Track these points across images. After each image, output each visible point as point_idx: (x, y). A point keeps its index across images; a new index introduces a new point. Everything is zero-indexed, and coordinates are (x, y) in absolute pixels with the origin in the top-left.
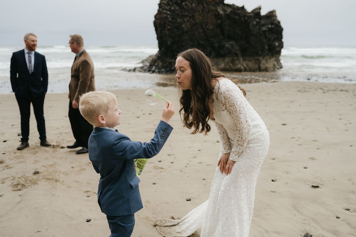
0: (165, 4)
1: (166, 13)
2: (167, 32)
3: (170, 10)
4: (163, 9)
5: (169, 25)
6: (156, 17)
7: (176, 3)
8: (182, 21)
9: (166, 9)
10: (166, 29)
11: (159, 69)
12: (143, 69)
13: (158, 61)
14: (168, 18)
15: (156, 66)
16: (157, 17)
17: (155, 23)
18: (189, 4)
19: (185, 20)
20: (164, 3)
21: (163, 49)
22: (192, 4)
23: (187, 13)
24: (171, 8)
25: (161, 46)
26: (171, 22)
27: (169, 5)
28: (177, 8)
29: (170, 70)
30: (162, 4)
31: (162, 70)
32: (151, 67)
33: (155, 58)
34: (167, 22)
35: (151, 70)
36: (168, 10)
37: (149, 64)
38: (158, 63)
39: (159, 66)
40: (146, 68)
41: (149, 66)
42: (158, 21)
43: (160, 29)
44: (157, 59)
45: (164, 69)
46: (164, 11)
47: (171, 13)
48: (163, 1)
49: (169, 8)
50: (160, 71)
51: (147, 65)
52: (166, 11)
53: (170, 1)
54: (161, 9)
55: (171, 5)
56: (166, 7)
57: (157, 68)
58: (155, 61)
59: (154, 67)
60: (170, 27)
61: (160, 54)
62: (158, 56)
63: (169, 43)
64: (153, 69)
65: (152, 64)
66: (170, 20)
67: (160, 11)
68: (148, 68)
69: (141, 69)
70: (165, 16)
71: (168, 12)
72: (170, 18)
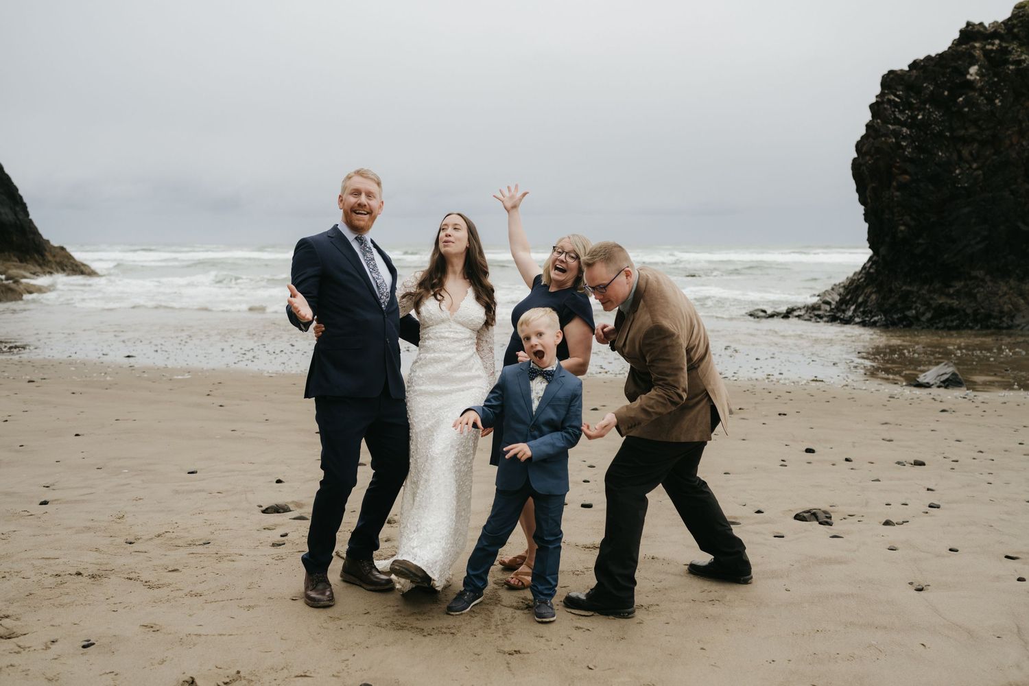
0: (896, 105)
1: (896, 134)
2: (898, 194)
3: (912, 124)
4: (886, 122)
5: (905, 172)
6: (859, 146)
7: (935, 99)
8: (955, 156)
9: (897, 121)
10: (895, 184)
11: (864, 313)
12: (813, 313)
13: (868, 290)
14: (904, 148)
15: (858, 307)
16: (864, 149)
17: (857, 167)
18: (982, 100)
19: (965, 153)
20: (889, 101)
21: (883, 250)
22: (990, 100)
23: (972, 130)
24: (914, 118)
25: (873, 241)
26: (911, 160)
27: (910, 106)
28: (937, 115)
29: (900, 320)
30: (886, 106)
31: (876, 318)
32: (844, 307)
33: (859, 280)
34: (898, 160)
35: (842, 317)
36: (903, 124)
37: (837, 298)
38: (865, 294)
39: (869, 304)
40: (828, 308)
41: (837, 302)
42: (868, 158)
43: (874, 185)
44: (864, 281)
45: (883, 316)
46: (890, 126)
47: (913, 133)
48: (888, 94)
49: (909, 117)
50: (867, 319)
51: (830, 300)
52: (894, 127)
53: (912, 94)
54: (879, 121)
55: (916, 106)
56: (897, 113)
57: (861, 309)
58: (857, 287)
59: (853, 308)
60: (907, 177)
61: (874, 266)
62: (868, 273)
63: (901, 231)
64: (847, 313)
65: (848, 297)
66: (909, 156)
67: (876, 126)
68: (832, 310)
69: (809, 311)
70: (892, 141)
71: (904, 130)
72: (908, 150)
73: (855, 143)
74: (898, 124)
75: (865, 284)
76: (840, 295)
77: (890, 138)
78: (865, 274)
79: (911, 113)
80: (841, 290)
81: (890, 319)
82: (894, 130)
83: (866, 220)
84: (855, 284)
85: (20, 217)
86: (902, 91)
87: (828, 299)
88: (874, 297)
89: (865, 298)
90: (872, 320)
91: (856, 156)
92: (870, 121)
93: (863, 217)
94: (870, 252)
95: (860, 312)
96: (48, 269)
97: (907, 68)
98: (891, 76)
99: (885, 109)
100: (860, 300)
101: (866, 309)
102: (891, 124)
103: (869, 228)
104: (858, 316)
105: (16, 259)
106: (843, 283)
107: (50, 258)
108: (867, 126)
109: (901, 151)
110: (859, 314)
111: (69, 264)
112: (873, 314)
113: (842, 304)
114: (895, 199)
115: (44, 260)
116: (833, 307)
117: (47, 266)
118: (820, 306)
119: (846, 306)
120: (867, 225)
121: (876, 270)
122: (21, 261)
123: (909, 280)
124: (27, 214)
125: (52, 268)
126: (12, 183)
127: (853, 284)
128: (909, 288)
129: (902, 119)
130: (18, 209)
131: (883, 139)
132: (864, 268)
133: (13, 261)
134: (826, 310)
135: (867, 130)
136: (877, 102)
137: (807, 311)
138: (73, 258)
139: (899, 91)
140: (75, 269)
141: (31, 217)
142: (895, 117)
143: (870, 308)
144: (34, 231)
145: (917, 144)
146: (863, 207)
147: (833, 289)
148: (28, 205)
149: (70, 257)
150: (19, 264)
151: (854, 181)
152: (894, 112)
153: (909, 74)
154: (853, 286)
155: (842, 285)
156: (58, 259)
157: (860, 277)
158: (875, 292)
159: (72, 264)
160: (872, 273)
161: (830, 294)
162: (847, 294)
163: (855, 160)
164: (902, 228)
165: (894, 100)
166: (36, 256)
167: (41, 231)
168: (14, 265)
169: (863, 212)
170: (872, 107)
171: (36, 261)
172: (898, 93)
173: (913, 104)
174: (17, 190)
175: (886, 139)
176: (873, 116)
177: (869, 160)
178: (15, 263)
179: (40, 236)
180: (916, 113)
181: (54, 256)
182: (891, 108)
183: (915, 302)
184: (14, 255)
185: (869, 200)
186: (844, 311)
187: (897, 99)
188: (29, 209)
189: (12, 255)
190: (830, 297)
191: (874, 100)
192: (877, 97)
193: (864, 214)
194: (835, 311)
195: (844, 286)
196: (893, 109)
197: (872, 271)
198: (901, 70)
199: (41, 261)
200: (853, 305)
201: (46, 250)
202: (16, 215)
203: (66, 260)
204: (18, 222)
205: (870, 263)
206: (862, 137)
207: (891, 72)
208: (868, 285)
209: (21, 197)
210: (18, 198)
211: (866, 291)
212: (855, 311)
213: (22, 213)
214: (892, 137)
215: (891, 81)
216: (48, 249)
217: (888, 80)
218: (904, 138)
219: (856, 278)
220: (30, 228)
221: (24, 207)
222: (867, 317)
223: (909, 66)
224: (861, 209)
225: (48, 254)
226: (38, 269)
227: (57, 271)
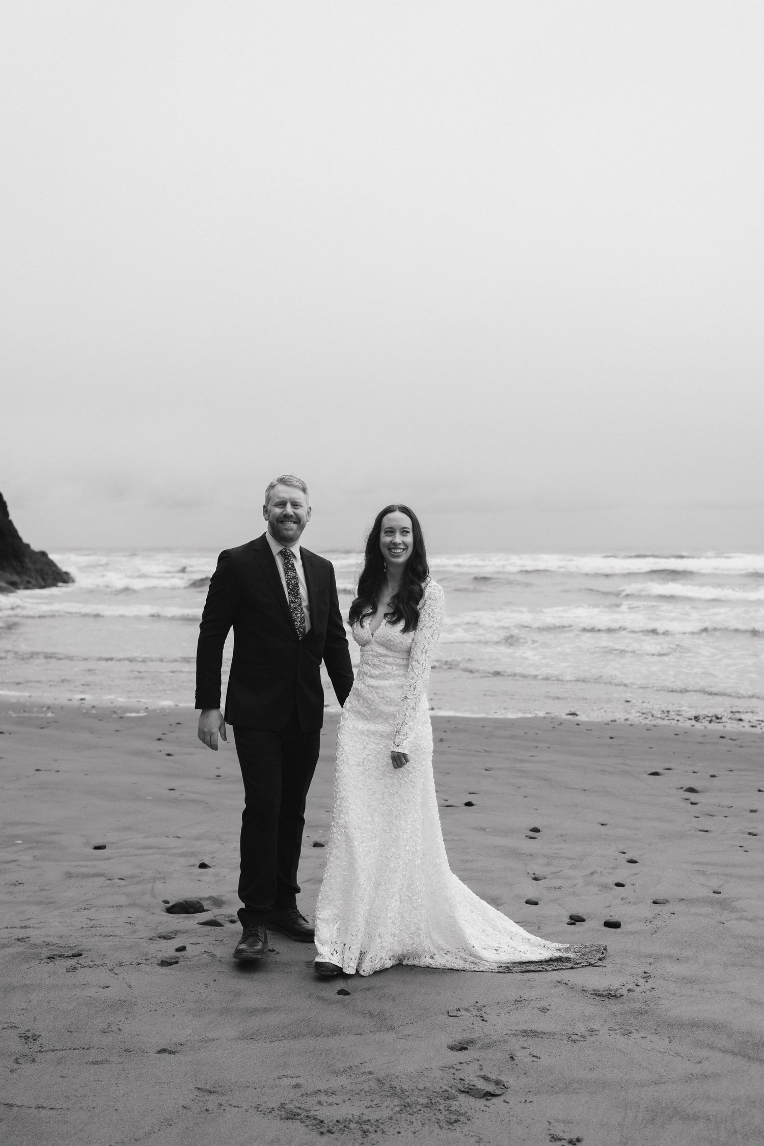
96: (27, 578)
107: (30, 565)
111: (49, 573)
115: (23, 567)
117: (25, 575)
124: (7, 514)
125: (31, 577)
138: (55, 565)
140: (57, 578)
141: (10, 518)
144: (14, 533)
149: (51, 564)
156: (38, 567)
159: (54, 572)
166: (14, 563)
167: (21, 533)
171: (15, 569)
179: (20, 539)
181: (34, 563)
188: (10, 509)
199: (19, 569)
201: (26, 555)
203: (47, 568)
216: (28, 554)
220: (10, 530)
225: (27, 560)
226: (16, 578)
227: (37, 580)
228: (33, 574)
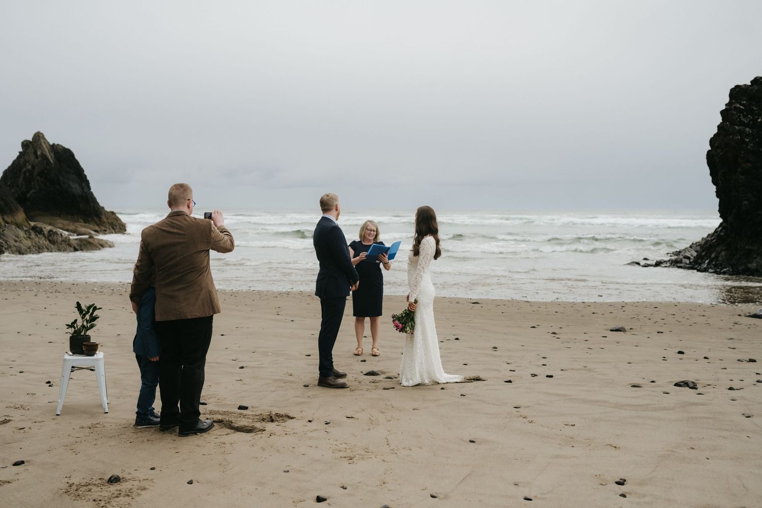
0: (741, 111)
1: (740, 132)
2: (742, 177)
3: (753, 125)
4: (733, 124)
5: (748, 161)
6: (712, 142)
9: (742, 123)
10: (740, 170)
11: (716, 265)
12: (676, 265)
13: (719, 249)
14: (747, 144)
15: (711, 261)
16: (716, 144)
17: (711, 158)
20: (736, 108)
21: (730, 219)
24: (755, 121)
25: (723, 211)
26: (753, 152)
27: (752, 112)
29: (744, 271)
30: (733, 112)
31: (725, 270)
32: (700, 261)
33: (712, 240)
34: (743, 152)
35: (699, 268)
36: (747, 125)
37: (695, 254)
38: (717, 251)
39: (720, 259)
40: (688, 261)
41: (694, 257)
42: (719, 151)
43: (724, 170)
44: (716, 242)
45: (730, 268)
46: (736, 127)
47: (754, 132)
48: (734, 103)
49: (751, 120)
50: (718, 270)
51: (689, 256)
52: (740, 128)
53: (754, 103)
54: (728, 123)
55: (757, 112)
56: (741, 117)
57: (714, 263)
58: (711, 246)
59: (707, 261)
60: (750, 165)
61: (724, 231)
62: (719, 236)
63: (745, 205)
64: (702, 265)
65: (704, 254)
66: (751, 149)
67: (725, 127)
68: (690, 263)
69: (673, 264)
70: (738, 138)
71: (748, 129)
72: (750, 144)
73: (709, 139)
74: (743, 126)
75: (716, 244)
76: (696, 251)
77: (737, 136)
78: (717, 236)
79: (753, 118)
80: (698, 248)
81: (736, 270)
82: (739, 130)
83: (717, 196)
84: (709, 244)
85: (85, 191)
86: (746, 101)
87: (688, 254)
88: (723, 253)
89: (717, 255)
90: (722, 271)
91: (710, 148)
92: (721, 123)
93: (715, 194)
94: (721, 220)
95: (713, 265)
96: (103, 228)
97: (749, 84)
98: (737, 89)
99: (733, 115)
100: (713, 256)
101: (718, 263)
102: (738, 126)
103: (720, 202)
104: (711, 268)
105: (81, 221)
106: (699, 242)
107: (105, 220)
108: (719, 127)
109: (745, 145)
110: (712, 266)
111: (117, 224)
112: (723, 266)
113: (698, 259)
114: (740, 181)
115: (101, 221)
116: (691, 261)
117: (103, 226)
118: (682, 260)
119: (702, 260)
120: (718, 200)
121: (725, 234)
122: (85, 222)
123: (750, 242)
124: (89, 188)
125: (106, 227)
126: (80, 166)
127: (707, 244)
128: (751, 247)
129: (746, 122)
130: (84, 185)
131: (731, 137)
132: (716, 231)
133: (80, 222)
134: (686, 263)
135: (718, 130)
136: (726, 108)
137: (671, 264)
138: (120, 220)
139: (744, 101)
140: (121, 227)
141: (92, 190)
142: (740, 120)
143: (720, 262)
144: (94, 200)
145: (757, 140)
146: (715, 187)
147: (691, 247)
148: (90, 182)
149: (118, 219)
150: (84, 224)
151: (708, 168)
152: (739, 116)
153: (751, 88)
154: (707, 246)
155: (698, 244)
156: (110, 221)
157: (712, 238)
158: (725, 250)
159: (120, 224)
160: (722, 236)
161: (689, 251)
162: (703, 251)
163: (709, 152)
164: (746, 202)
165: (739, 107)
166: (95, 218)
167: (98, 200)
168: (81, 225)
169: (715, 190)
170: (722, 113)
171: (96, 223)
172: (742, 102)
173: (755, 110)
174: (83, 171)
175: (733, 137)
176: (723, 120)
177: (720, 152)
178: (81, 224)
179: (98, 204)
180: (756, 117)
181: (107, 219)
182: (737, 113)
183: (756, 258)
184: (81, 218)
185: (720, 182)
186: (700, 264)
187: (741, 107)
188: (91, 185)
189: (79, 218)
190: (689, 253)
191: (724, 107)
192: (726, 105)
193: (716, 192)
194: (693, 263)
195: (700, 245)
196: (739, 115)
197: (722, 234)
198: (745, 85)
199: (99, 222)
200: (707, 260)
201: (102, 214)
202: (82, 189)
203: (115, 222)
204: (84, 194)
205: (721, 228)
206: (715, 135)
207: (737, 87)
208: (718, 245)
209: (86, 176)
210: (84, 177)
211: (717, 249)
212: (709, 264)
213: (86, 187)
214: (738, 135)
215: (737, 93)
216: (103, 213)
217: (735, 92)
218: (747, 136)
219: (710, 239)
220: (92, 198)
221: (87, 183)
222: (717, 269)
223: (752, 82)
224: (714, 188)
225: (103, 217)
226: (97, 228)
227: (109, 229)
228: (107, 226)
